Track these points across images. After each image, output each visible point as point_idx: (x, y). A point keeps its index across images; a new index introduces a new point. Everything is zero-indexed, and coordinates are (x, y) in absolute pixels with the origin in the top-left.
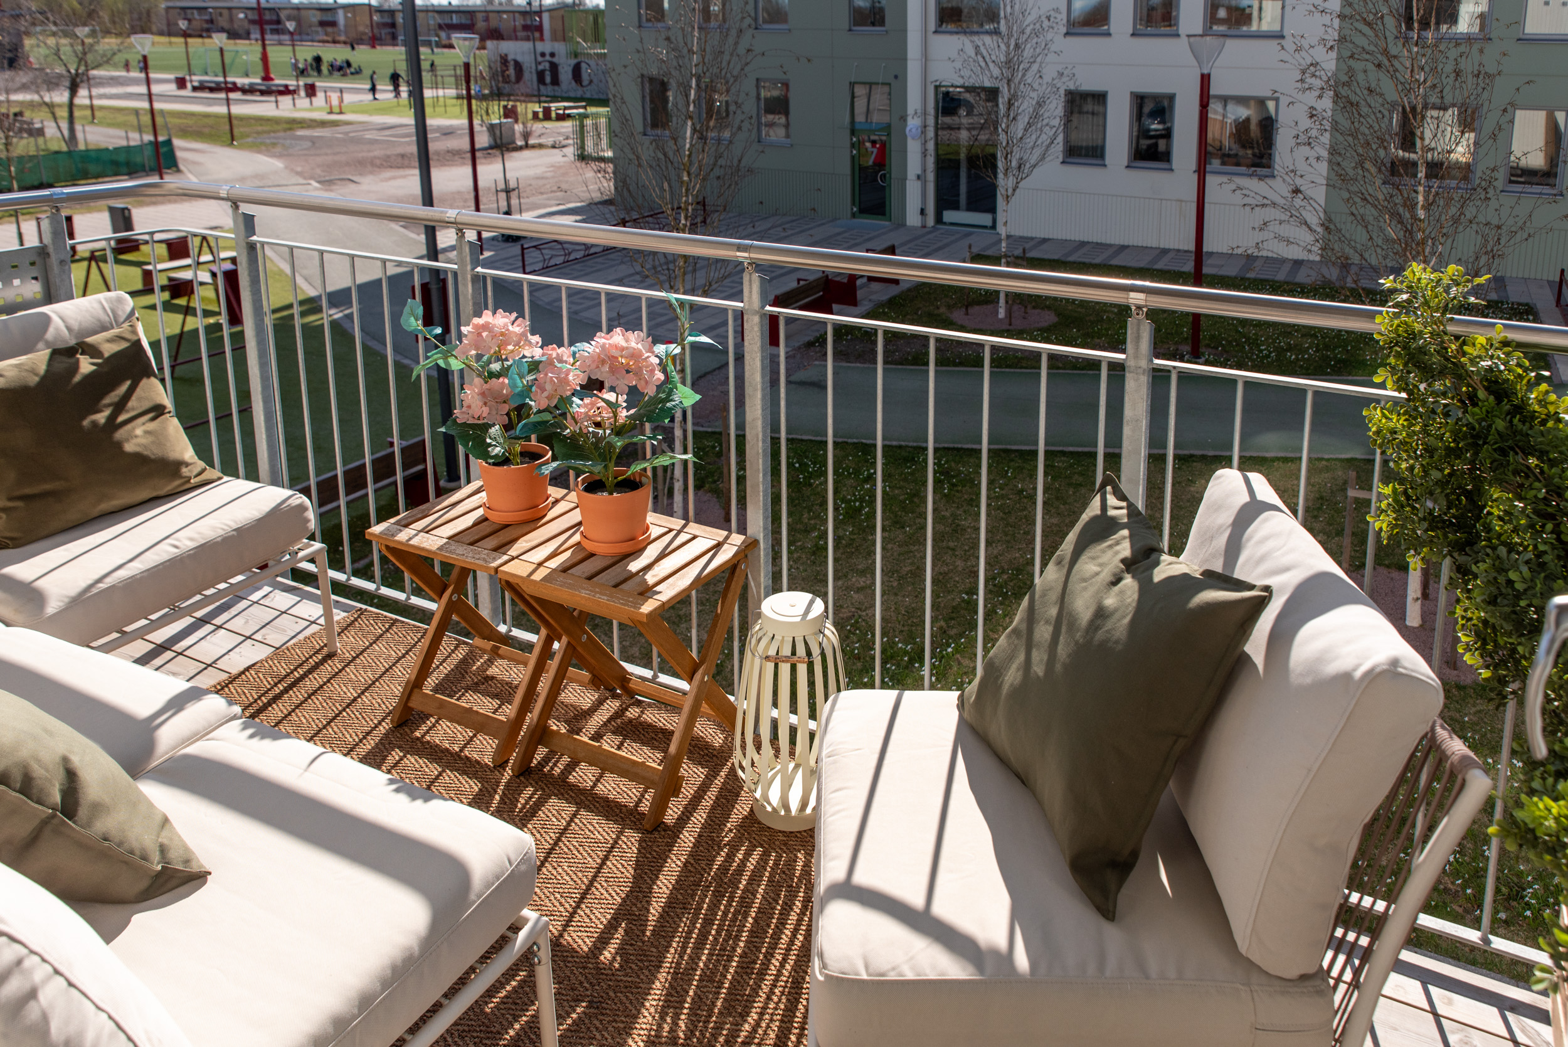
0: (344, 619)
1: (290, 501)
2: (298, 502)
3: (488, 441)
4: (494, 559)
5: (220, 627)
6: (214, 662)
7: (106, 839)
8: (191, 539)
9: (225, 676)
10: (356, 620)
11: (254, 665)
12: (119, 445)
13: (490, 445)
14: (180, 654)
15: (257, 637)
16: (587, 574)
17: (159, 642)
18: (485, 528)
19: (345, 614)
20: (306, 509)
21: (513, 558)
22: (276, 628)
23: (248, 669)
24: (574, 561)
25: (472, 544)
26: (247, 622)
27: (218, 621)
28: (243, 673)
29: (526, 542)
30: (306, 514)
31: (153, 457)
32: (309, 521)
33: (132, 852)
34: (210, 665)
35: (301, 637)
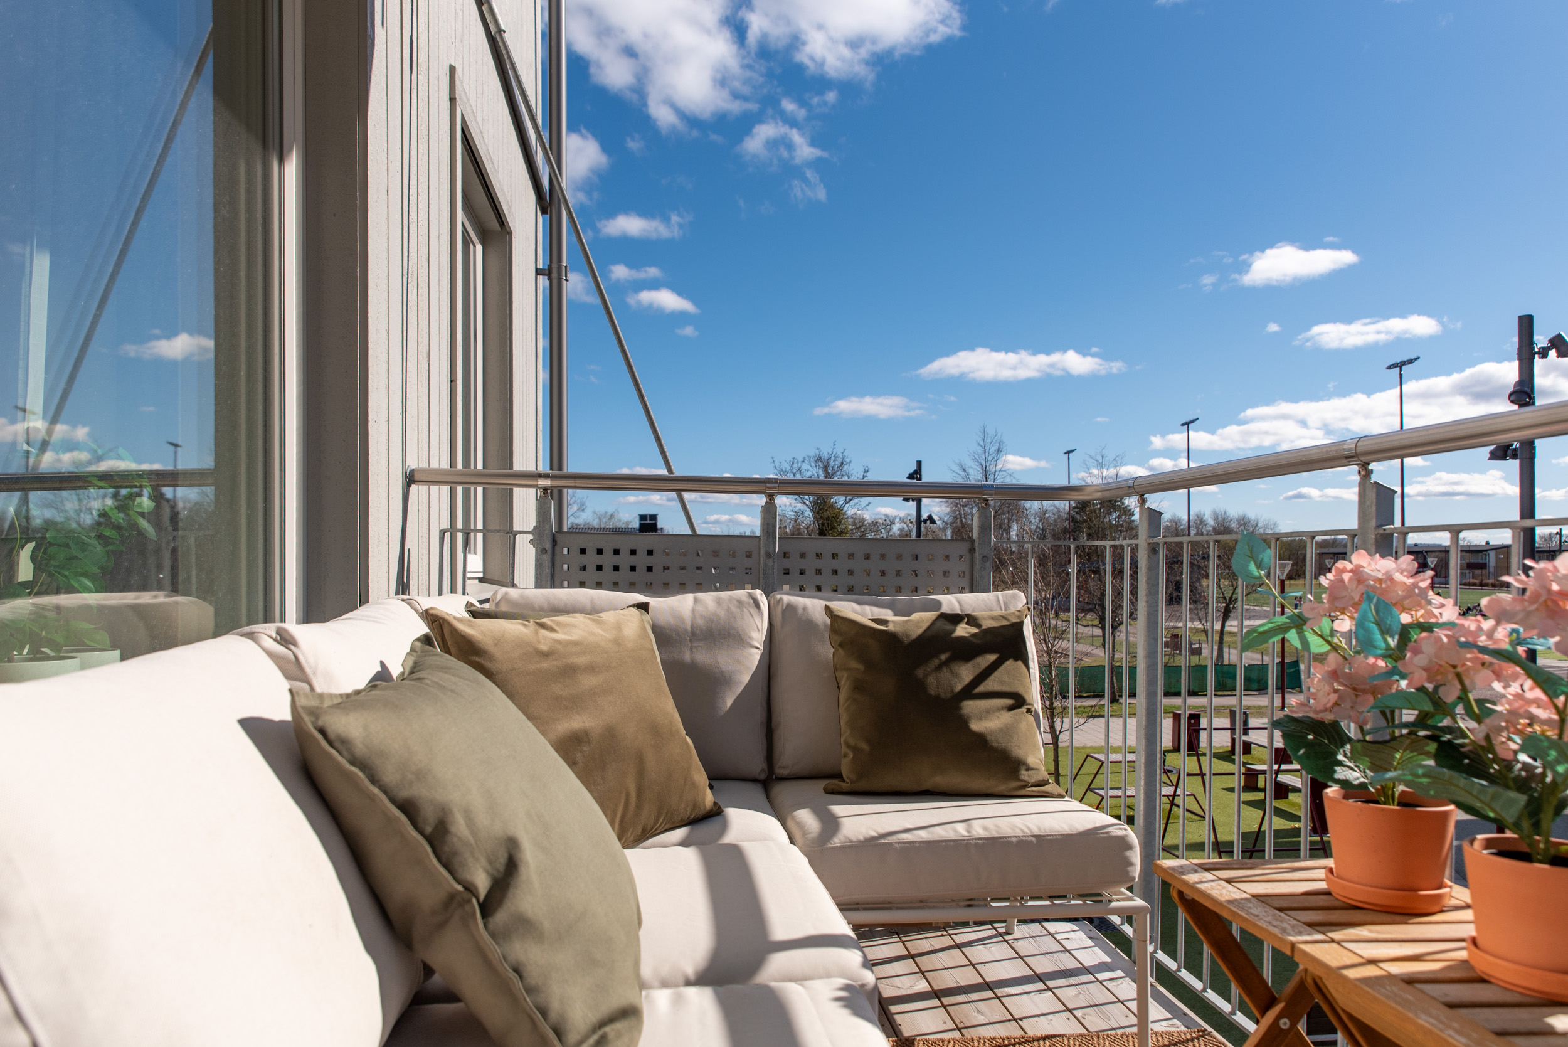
0: (1179, 1033)
1: (1110, 829)
2: (1121, 833)
3: (1340, 757)
4: (1300, 933)
5: (1049, 989)
6: (1021, 1019)
7: (516, 970)
8: (985, 829)
9: (1020, 1033)
10: (1192, 1040)
11: (1054, 1036)
12: (964, 722)
13: (1340, 764)
14: (999, 998)
15: (1078, 1013)
16: (1448, 999)
17: (988, 980)
18: (1322, 901)
19: (1183, 1028)
20: (1130, 847)
21: (1333, 941)
22: (1102, 1013)
23: (1045, 1038)
24: (1440, 976)
25: (1281, 910)
26: (1077, 995)
27: (1051, 984)
28: (1038, 1040)
29: (1371, 931)
30: (1128, 853)
31: (995, 744)
32: (1131, 864)
33: (544, 1013)
34: (1016, 1020)
35: (1120, 1032)
